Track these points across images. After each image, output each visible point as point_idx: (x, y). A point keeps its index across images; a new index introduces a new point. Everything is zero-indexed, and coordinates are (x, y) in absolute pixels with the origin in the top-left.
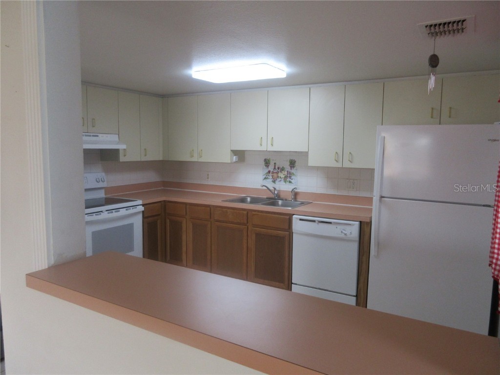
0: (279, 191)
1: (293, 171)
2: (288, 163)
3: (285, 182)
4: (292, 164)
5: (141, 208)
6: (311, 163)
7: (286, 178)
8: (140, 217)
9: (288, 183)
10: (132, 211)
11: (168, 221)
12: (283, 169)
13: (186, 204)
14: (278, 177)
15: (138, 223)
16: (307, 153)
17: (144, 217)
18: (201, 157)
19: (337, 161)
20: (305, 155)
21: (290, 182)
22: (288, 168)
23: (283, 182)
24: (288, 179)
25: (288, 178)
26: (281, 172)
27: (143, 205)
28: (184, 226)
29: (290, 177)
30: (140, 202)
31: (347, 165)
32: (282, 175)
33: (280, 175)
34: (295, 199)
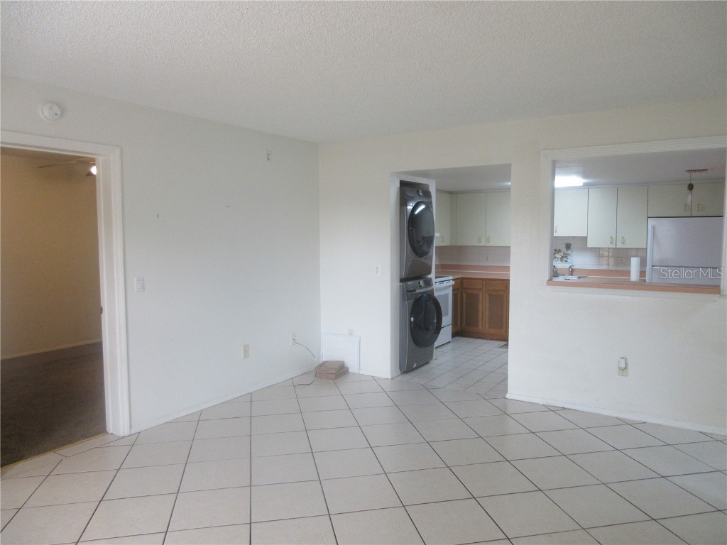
0: (557, 269)
1: (569, 252)
2: (564, 246)
3: (562, 261)
4: (568, 246)
5: (452, 282)
6: (590, 244)
7: (562, 257)
8: (451, 289)
9: (564, 262)
10: (445, 284)
11: (464, 295)
12: (559, 251)
13: (483, 279)
14: (555, 257)
15: (450, 292)
16: (586, 237)
17: (453, 290)
18: (489, 242)
19: (611, 243)
20: (585, 239)
21: (566, 261)
22: (564, 250)
23: (559, 262)
25: (564, 258)
26: (558, 253)
27: (453, 280)
28: (481, 296)
29: (566, 257)
30: (451, 278)
31: (620, 245)
32: (558, 256)
33: (557, 255)
34: (572, 275)
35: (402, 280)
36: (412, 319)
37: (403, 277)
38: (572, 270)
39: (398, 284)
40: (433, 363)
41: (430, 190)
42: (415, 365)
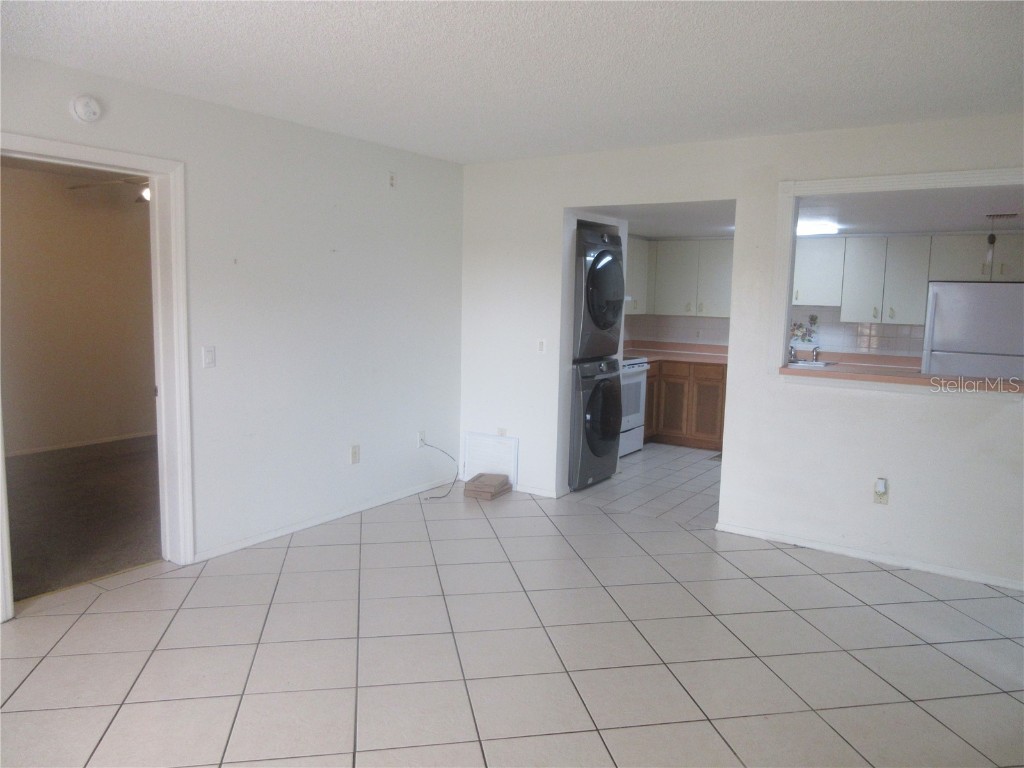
0: (796, 351)
1: (814, 328)
2: (808, 319)
3: (803, 340)
4: (813, 320)
5: (647, 367)
6: (845, 317)
7: (804, 335)
8: (645, 376)
9: (806, 342)
10: (637, 369)
11: (664, 385)
12: (801, 326)
13: (690, 363)
14: (794, 335)
15: (643, 379)
16: (840, 307)
17: (648, 377)
18: (701, 311)
19: (875, 317)
20: (837, 310)
21: (809, 341)
22: (806, 322)
23: (800, 341)
24: (807, 338)
25: (807, 336)
26: (797, 329)
27: (648, 363)
28: (686, 389)
29: (810, 335)
30: (645, 360)
31: (887, 320)
32: (799, 333)
33: (796, 332)
34: (816, 360)
35: (575, 362)
36: (588, 417)
37: (578, 356)
38: (818, 354)
39: (570, 366)
40: (616, 479)
41: (620, 235)
42: (590, 481)
